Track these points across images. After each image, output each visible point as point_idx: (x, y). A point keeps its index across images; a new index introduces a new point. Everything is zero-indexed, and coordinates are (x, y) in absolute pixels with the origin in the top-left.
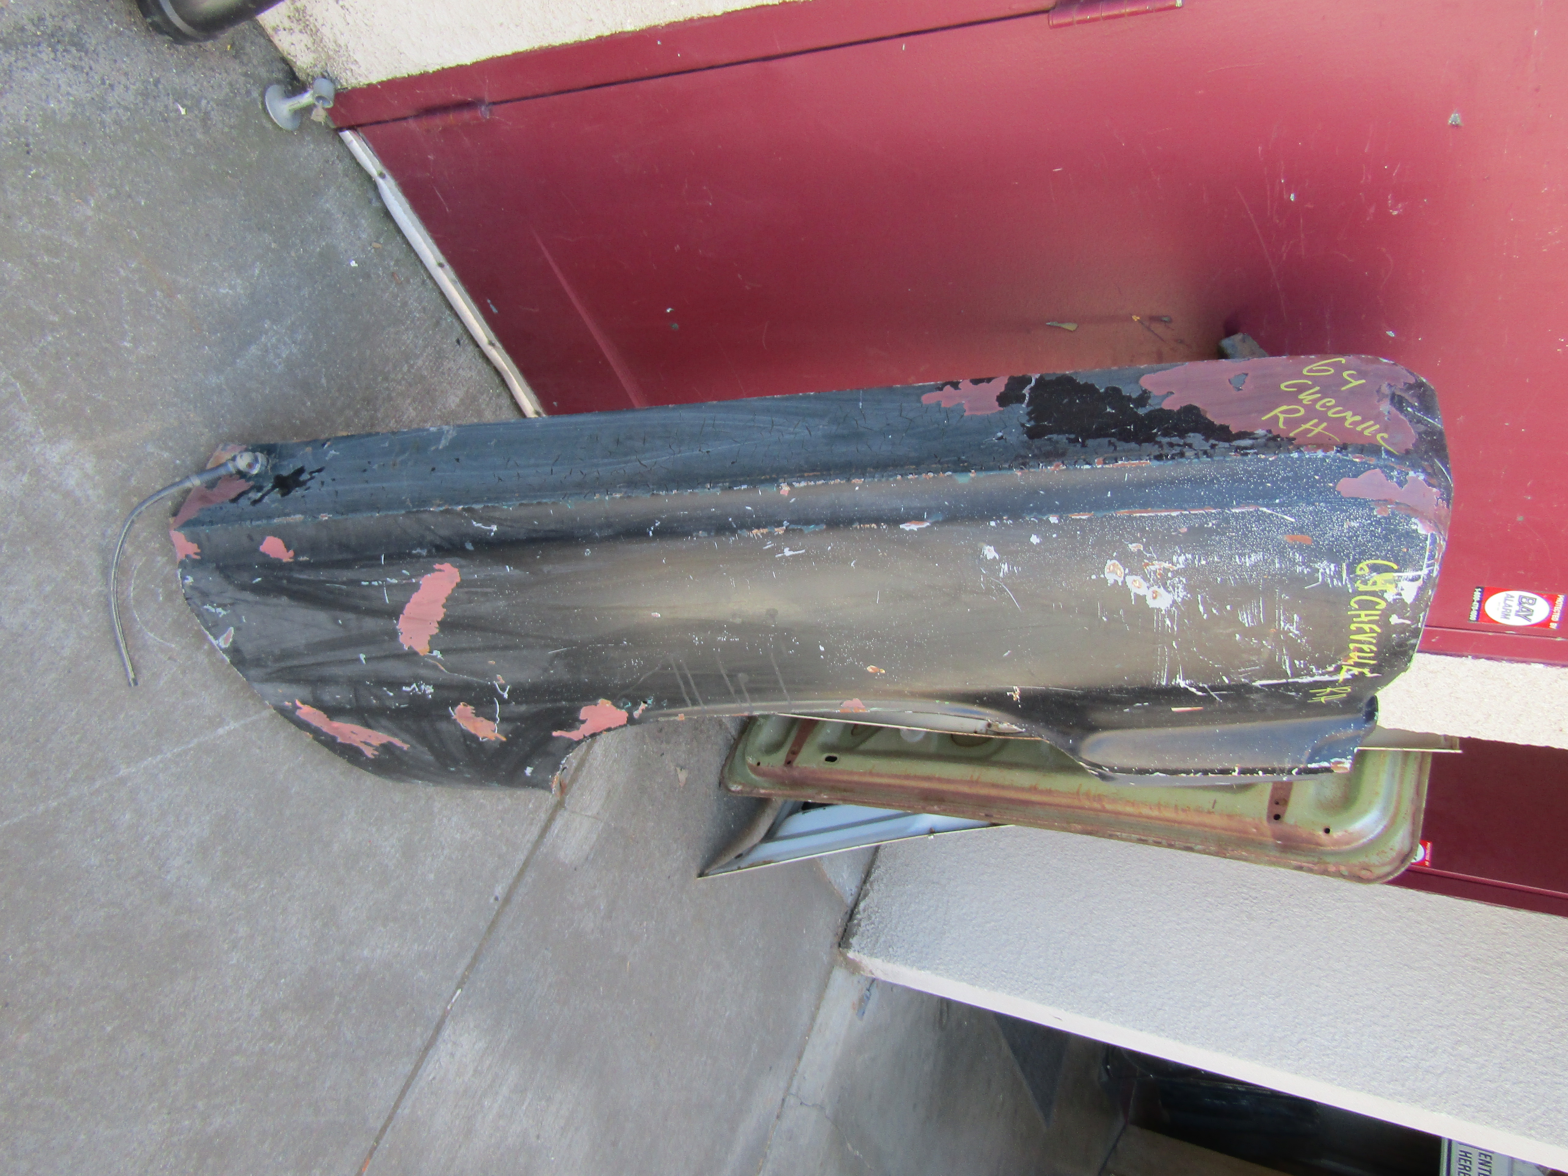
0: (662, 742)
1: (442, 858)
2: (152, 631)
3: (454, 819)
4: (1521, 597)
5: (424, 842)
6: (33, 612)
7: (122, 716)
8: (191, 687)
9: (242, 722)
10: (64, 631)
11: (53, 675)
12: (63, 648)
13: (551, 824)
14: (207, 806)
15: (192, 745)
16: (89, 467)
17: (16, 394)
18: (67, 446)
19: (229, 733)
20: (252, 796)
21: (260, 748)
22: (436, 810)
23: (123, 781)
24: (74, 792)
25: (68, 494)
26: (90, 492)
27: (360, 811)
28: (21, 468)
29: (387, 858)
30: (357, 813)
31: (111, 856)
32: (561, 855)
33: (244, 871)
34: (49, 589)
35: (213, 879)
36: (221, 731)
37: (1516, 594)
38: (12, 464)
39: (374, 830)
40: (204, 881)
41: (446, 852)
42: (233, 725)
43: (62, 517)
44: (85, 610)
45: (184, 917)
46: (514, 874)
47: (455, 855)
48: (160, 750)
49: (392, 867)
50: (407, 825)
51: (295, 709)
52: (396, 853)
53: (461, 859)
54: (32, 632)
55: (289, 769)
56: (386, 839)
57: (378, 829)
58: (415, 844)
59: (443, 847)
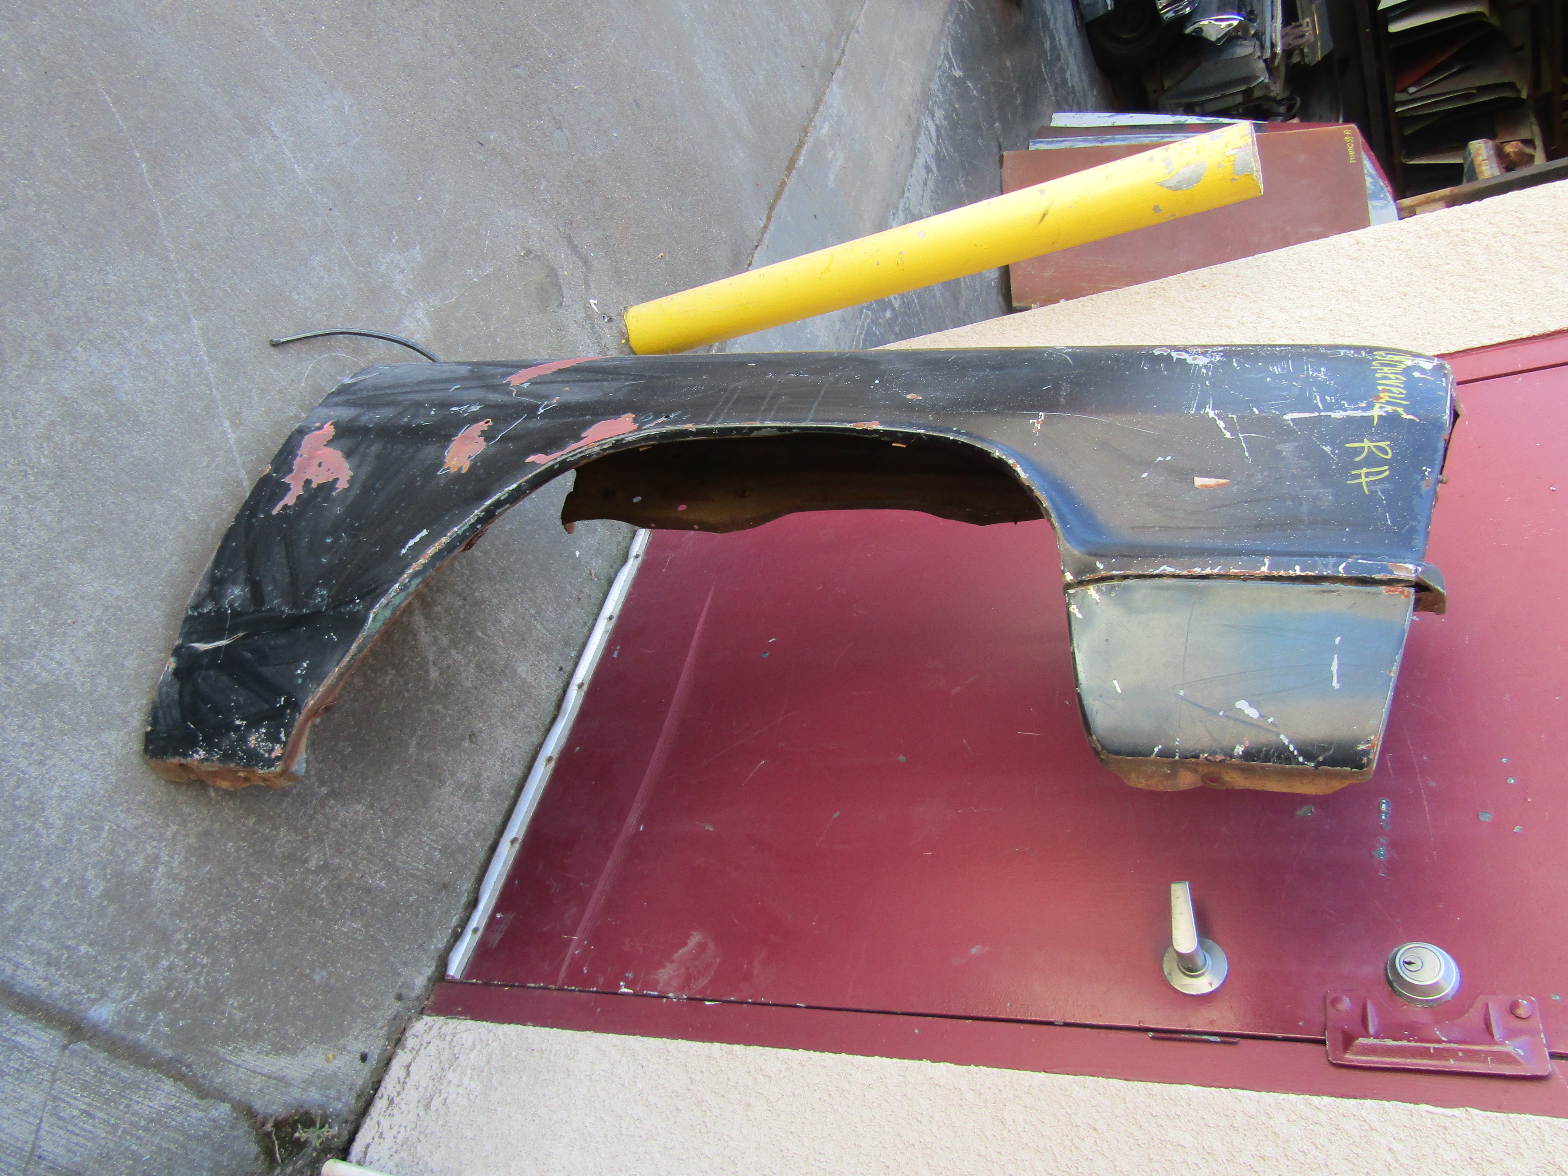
1: (24, 765)
2: (314, 366)
3: (85, 777)
5: (56, 722)
6: (322, 278)
7: (244, 331)
9: (235, 448)
11: (278, 282)
12: (298, 294)
13: (38, 1019)
14: (152, 402)
15: (215, 391)
18: (427, 323)
19: (224, 432)
20: (156, 455)
21: (208, 466)
22: (104, 736)
23: (187, 320)
24: (181, 276)
27: (120, 603)
29: (44, 656)
30: (117, 598)
31: (113, 295)
33: (69, 438)
35: (66, 399)
36: (227, 424)
38: (411, 287)
39: (90, 629)
40: (66, 388)
41: (34, 771)
42: (232, 437)
43: (385, 312)
45: (25, 359)
47: (24, 792)
48: (213, 359)
49: (26, 668)
50: (88, 685)
51: (313, 431)
52: (48, 671)
53: (14, 806)
54: (308, 274)
55: (183, 501)
56: (73, 651)
57: (90, 635)
58: (57, 706)
59: (41, 763)
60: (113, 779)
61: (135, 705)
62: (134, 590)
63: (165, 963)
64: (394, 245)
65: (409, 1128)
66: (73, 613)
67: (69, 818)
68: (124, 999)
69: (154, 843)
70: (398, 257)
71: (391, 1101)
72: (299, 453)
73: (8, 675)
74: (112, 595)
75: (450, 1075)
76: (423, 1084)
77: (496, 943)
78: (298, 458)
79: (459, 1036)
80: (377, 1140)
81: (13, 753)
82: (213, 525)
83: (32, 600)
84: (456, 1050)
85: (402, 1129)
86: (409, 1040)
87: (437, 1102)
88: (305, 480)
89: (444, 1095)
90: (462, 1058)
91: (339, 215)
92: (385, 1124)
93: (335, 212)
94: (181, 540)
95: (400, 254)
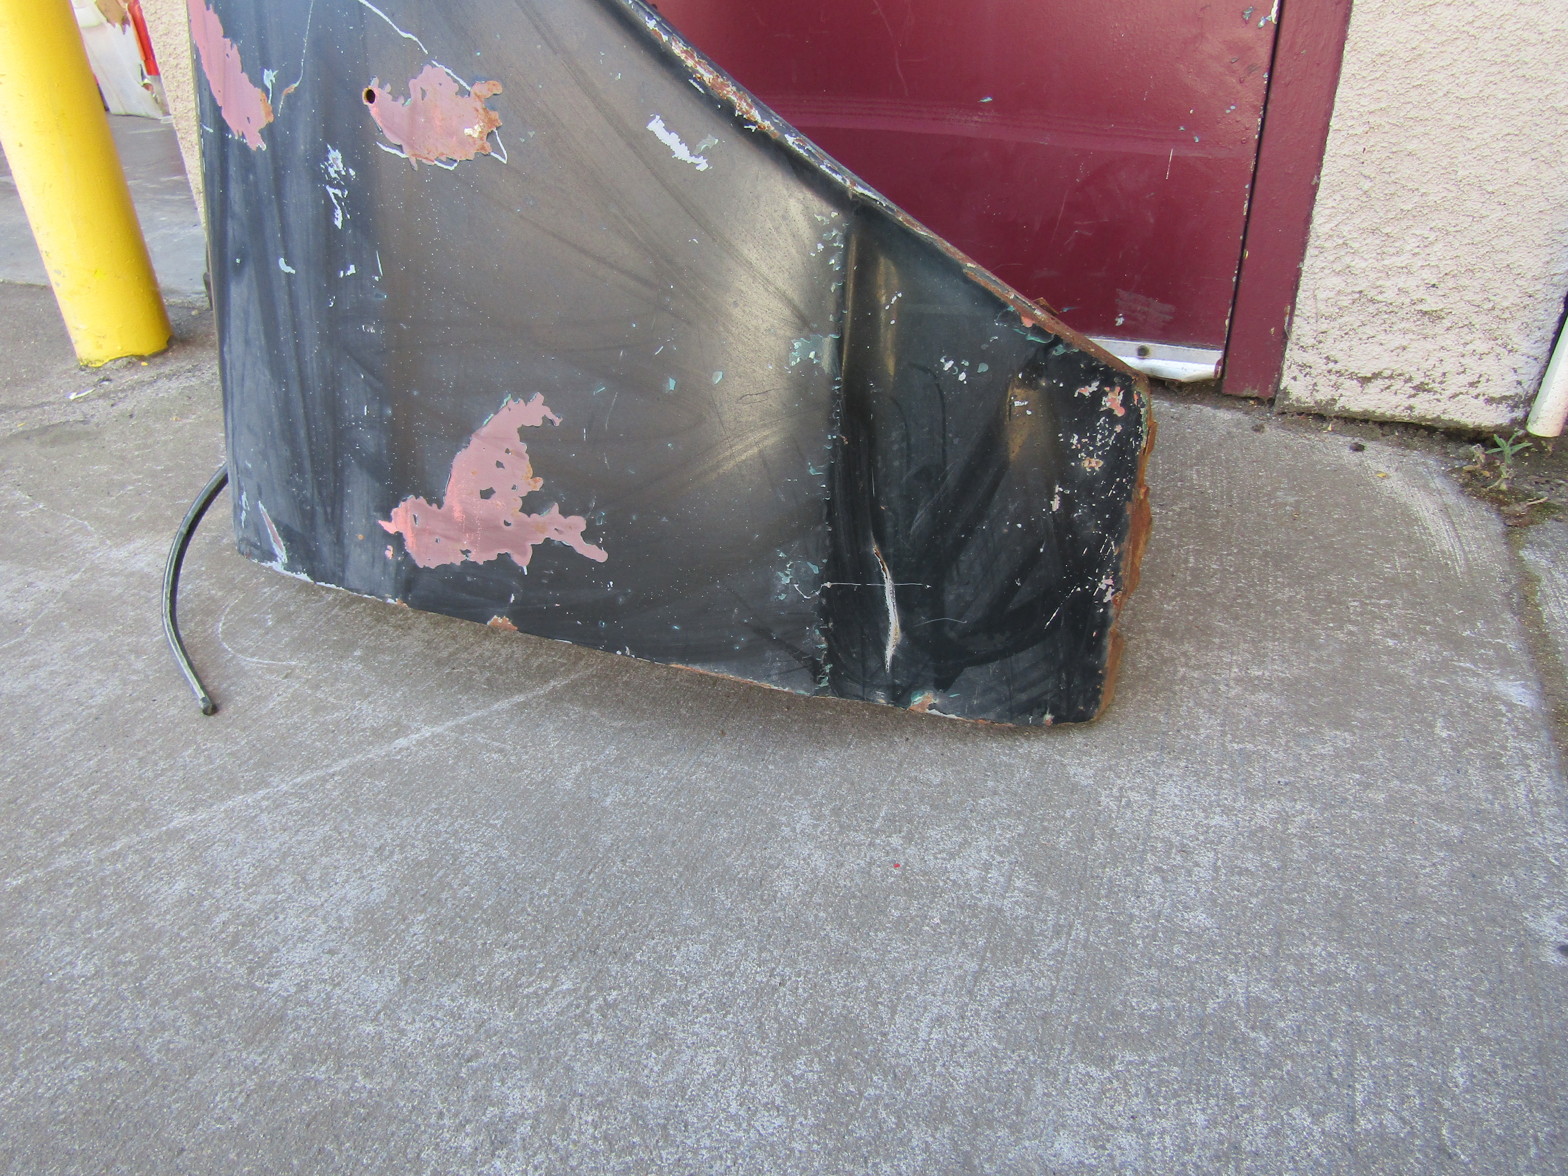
1: (1203, 873)
2: (253, 656)
3: (1171, 791)
5: (1100, 847)
6: (54, 673)
7: (188, 752)
8: (332, 700)
9: (449, 724)
10: (99, 681)
11: (67, 726)
12: (92, 697)
14: (379, 850)
15: (336, 769)
17: (80, 530)
18: (139, 543)
19: (421, 743)
20: (498, 823)
21: (501, 751)
22: (1085, 781)
23: (174, 834)
25: (133, 574)
27: (826, 811)
28: (74, 571)
29: (982, 890)
30: (819, 817)
33: (501, 955)
34: (85, 649)
35: (406, 981)
36: (401, 743)
38: (62, 571)
39: (896, 841)
40: (381, 986)
42: (427, 732)
43: (120, 591)
44: (138, 657)
47: (1251, 861)
48: (263, 783)
49: (1021, 912)
50: (1007, 821)
51: (407, 555)
52: (1009, 879)
53: (1284, 867)
54: (44, 691)
55: (584, 770)
56: (952, 856)
57: (909, 839)
58: (1067, 854)
59: (1184, 850)
60: (1151, 755)
61: (1005, 755)
62: (791, 799)
63: (1390, 642)
65: (1469, 338)
66: (876, 871)
67: (1252, 794)
68: (1479, 675)
69: (1223, 688)
71: (1421, 388)
72: (457, 560)
73: (1049, 933)
74: (815, 826)
75: (1390, 295)
76: (1398, 340)
77: (1168, 307)
78: (472, 558)
79: (1322, 306)
80: (1481, 388)
81: (1192, 893)
82: (619, 724)
83: (881, 935)
84: (1345, 302)
85: (1470, 347)
86: (1319, 397)
87: (1432, 303)
88: (524, 516)
89: (1421, 293)
90: (1362, 285)
92: (1456, 383)
94: (664, 759)
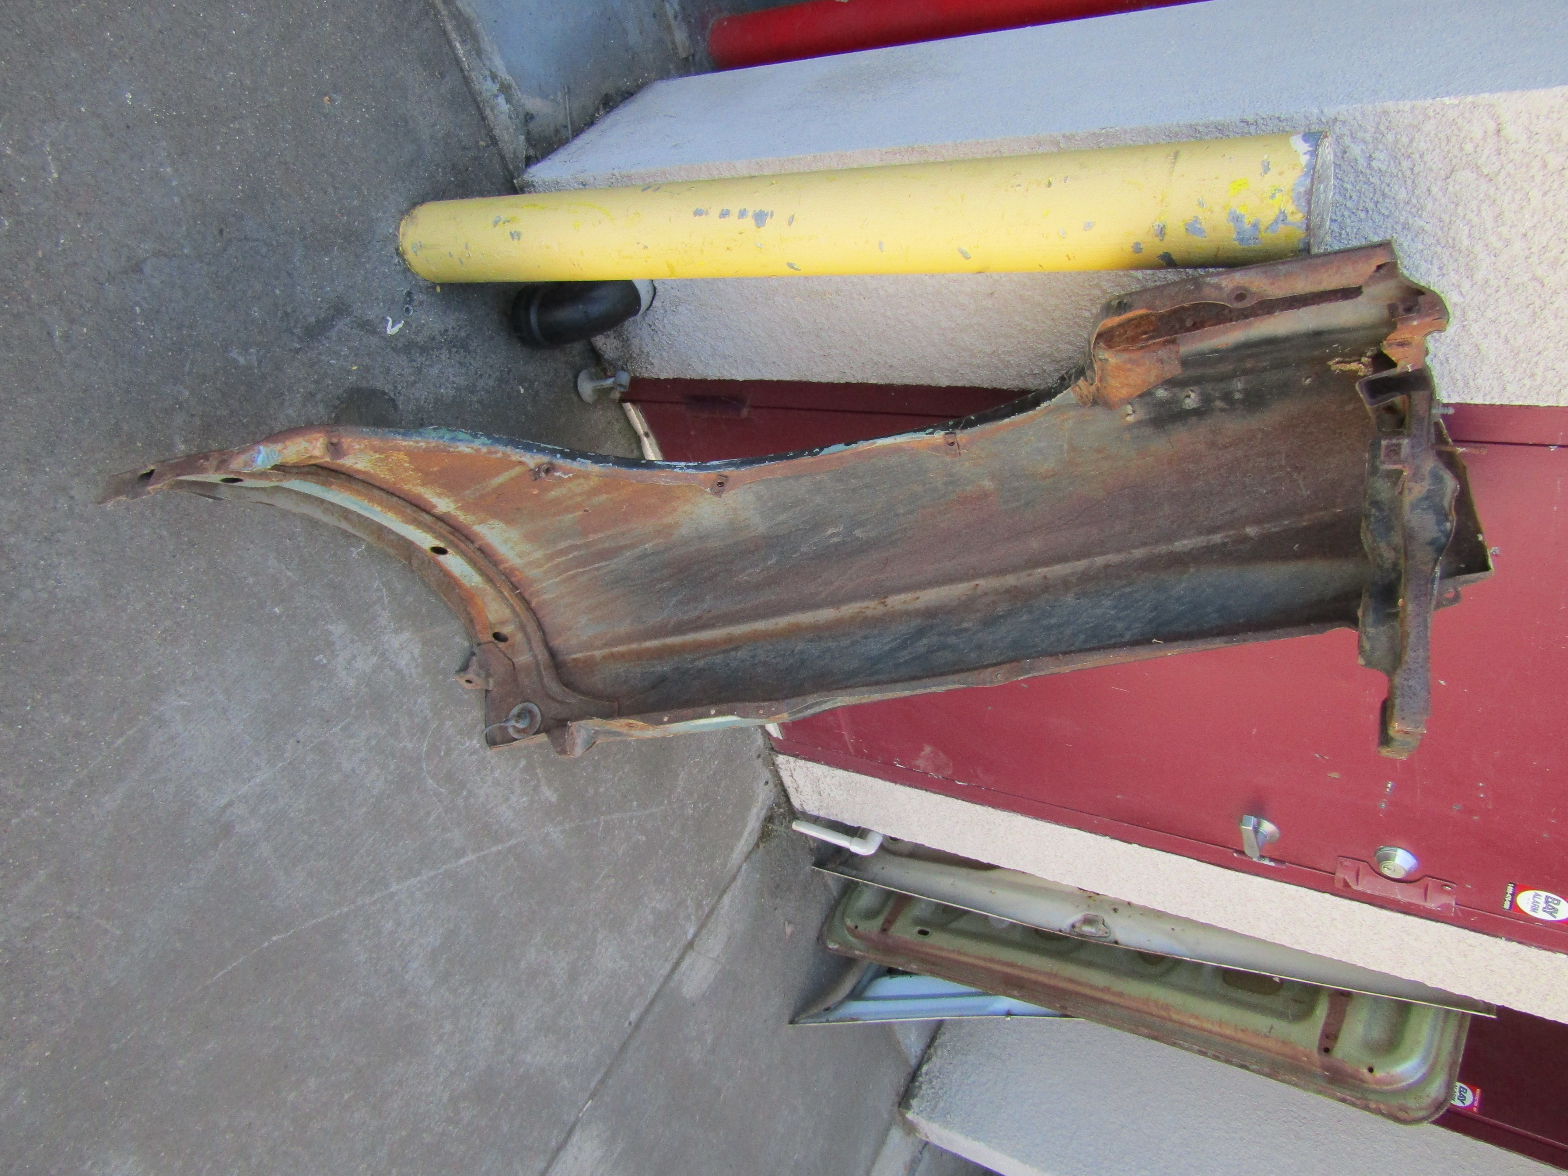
0: (777, 897)
1: (596, 983)
2: (432, 779)
3: (610, 950)
4: (1547, 897)
5: (585, 968)
7: (401, 844)
8: (449, 824)
9: (478, 855)
10: (378, 775)
11: (364, 809)
12: (374, 788)
13: (680, 963)
14: (443, 921)
15: (440, 871)
16: (416, 652)
17: (381, 598)
18: (406, 635)
19: (467, 863)
20: (473, 916)
21: (485, 877)
23: (392, 895)
24: (359, 901)
25: (399, 672)
26: (413, 671)
28: (374, 652)
29: (557, 978)
31: (374, 955)
32: (684, 990)
33: (457, 977)
34: (374, 742)
35: (436, 982)
36: (462, 861)
37: (1543, 894)
38: (370, 648)
39: (551, 953)
40: (430, 983)
41: (600, 977)
44: (393, 760)
45: (411, 1011)
46: (647, 1002)
47: (606, 981)
49: (559, 987)
52: (564, 975)
53: (610, 985)
54: (358, 775)
57: (554, 953)
64: (329, 662)
67: (622, 956)
70: (340, 659)
75: (822, 786)
76: (808, 785)
79: (810, 768)
80: (804, 803)
84: (815, 774)
86: (780, 764)
87: (824, 795)
89: (826, 793)
90: (821, 778)
91: (303, 731)
92: (802, 798)
93: (301, 735)
95: (338, 655)
